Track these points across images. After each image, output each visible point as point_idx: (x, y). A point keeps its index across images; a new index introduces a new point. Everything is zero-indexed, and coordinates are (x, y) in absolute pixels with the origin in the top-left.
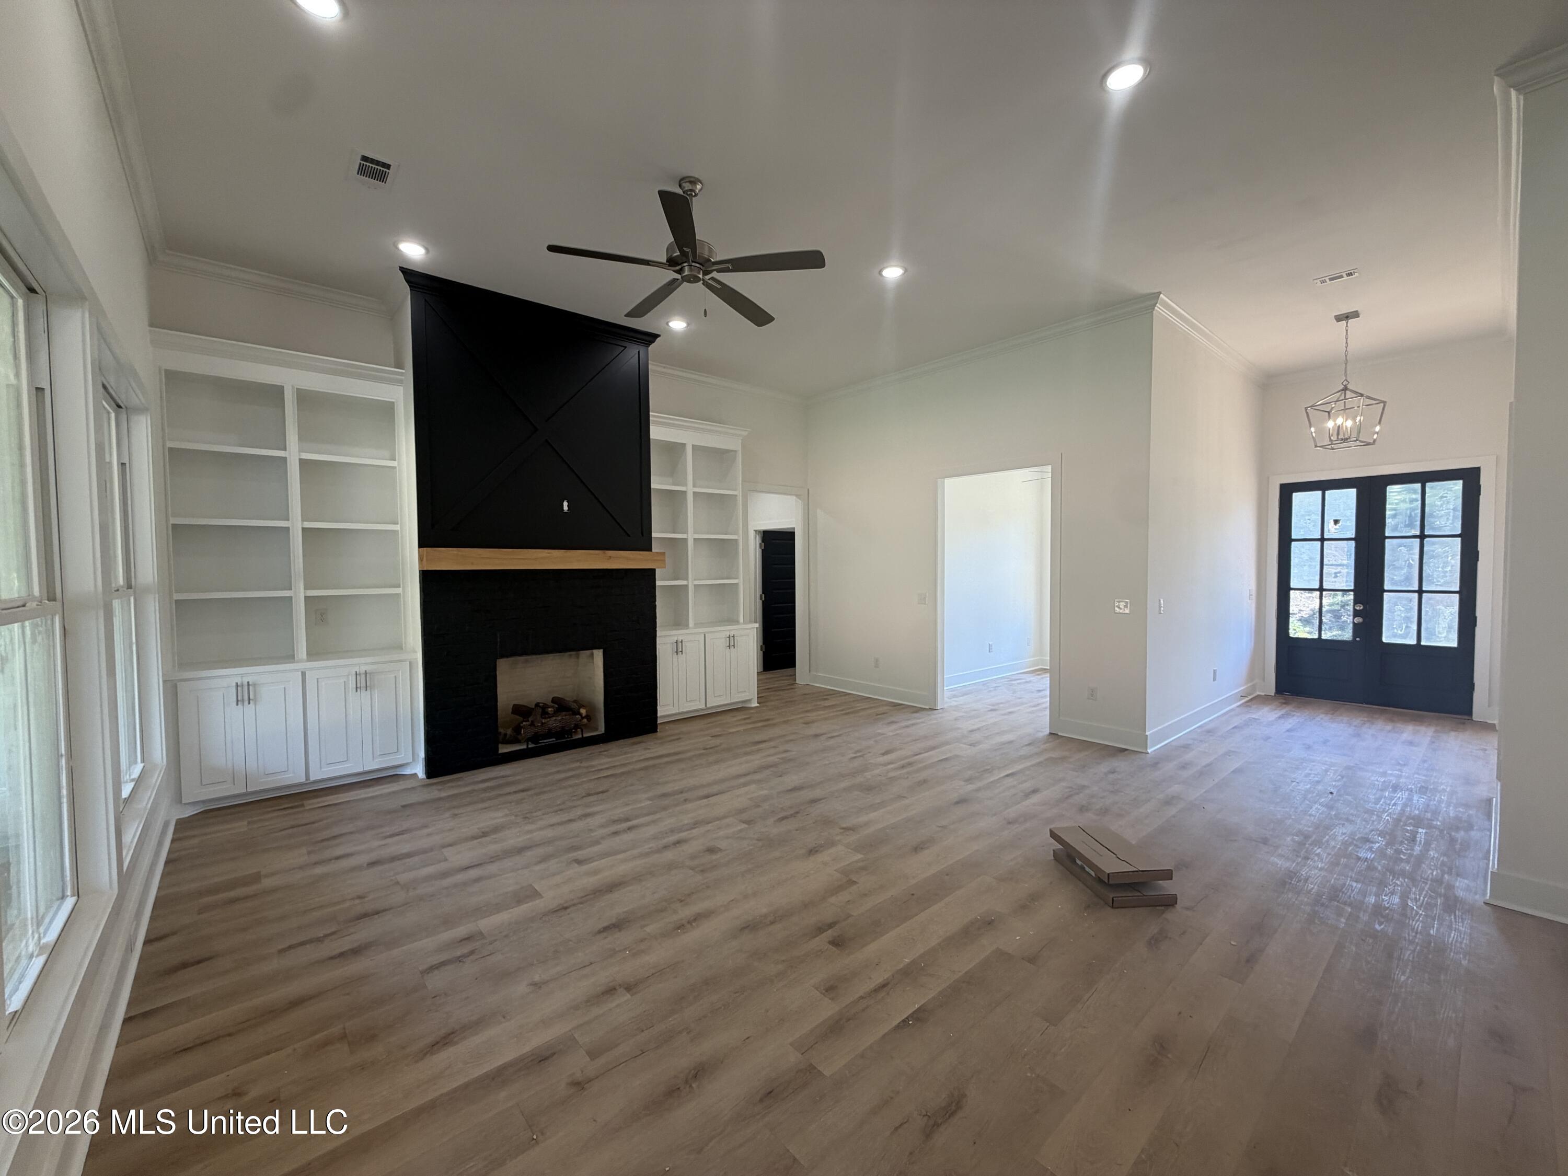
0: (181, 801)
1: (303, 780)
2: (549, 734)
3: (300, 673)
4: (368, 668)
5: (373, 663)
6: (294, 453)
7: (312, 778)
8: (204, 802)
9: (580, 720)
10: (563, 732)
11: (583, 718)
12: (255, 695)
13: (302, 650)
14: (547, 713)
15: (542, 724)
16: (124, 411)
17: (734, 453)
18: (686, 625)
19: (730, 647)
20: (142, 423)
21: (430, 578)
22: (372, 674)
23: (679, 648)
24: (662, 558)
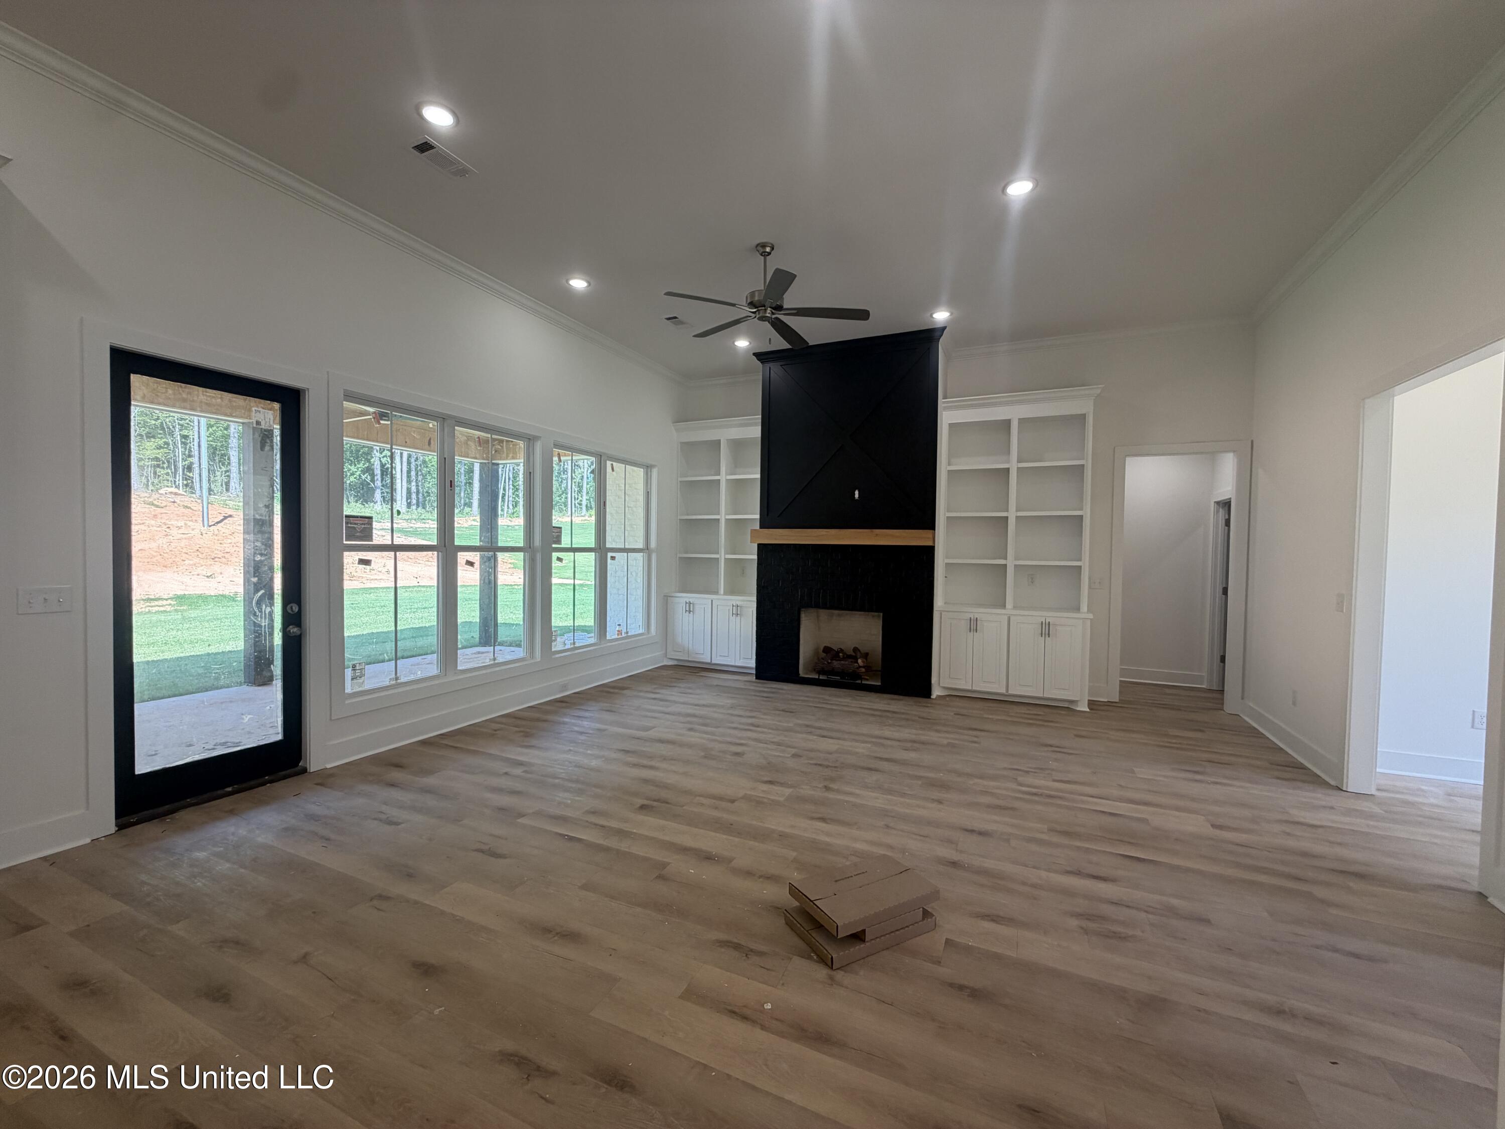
0: (666, 656)
1: (710, 661)
2: (832, 672)
3: (710, 601)
4: (739, 603)
5: (743, 601)
6: (723, 477)
7: (714, 661)
8: (676, 660)
9: (857, 668)
10: (842, 674)
11: (860, 667)
12: (693, 609)
13: (722, 588)
14: (839, 656)
15: (828, 663)
16: (648, 468)
17: (1083, 417)
18: (1004, 606)
19: (1043, 635)
20: (655, 472)
21: (762, 548)
22: (741, 607)
23: (973, 626)
24: (931, 536)
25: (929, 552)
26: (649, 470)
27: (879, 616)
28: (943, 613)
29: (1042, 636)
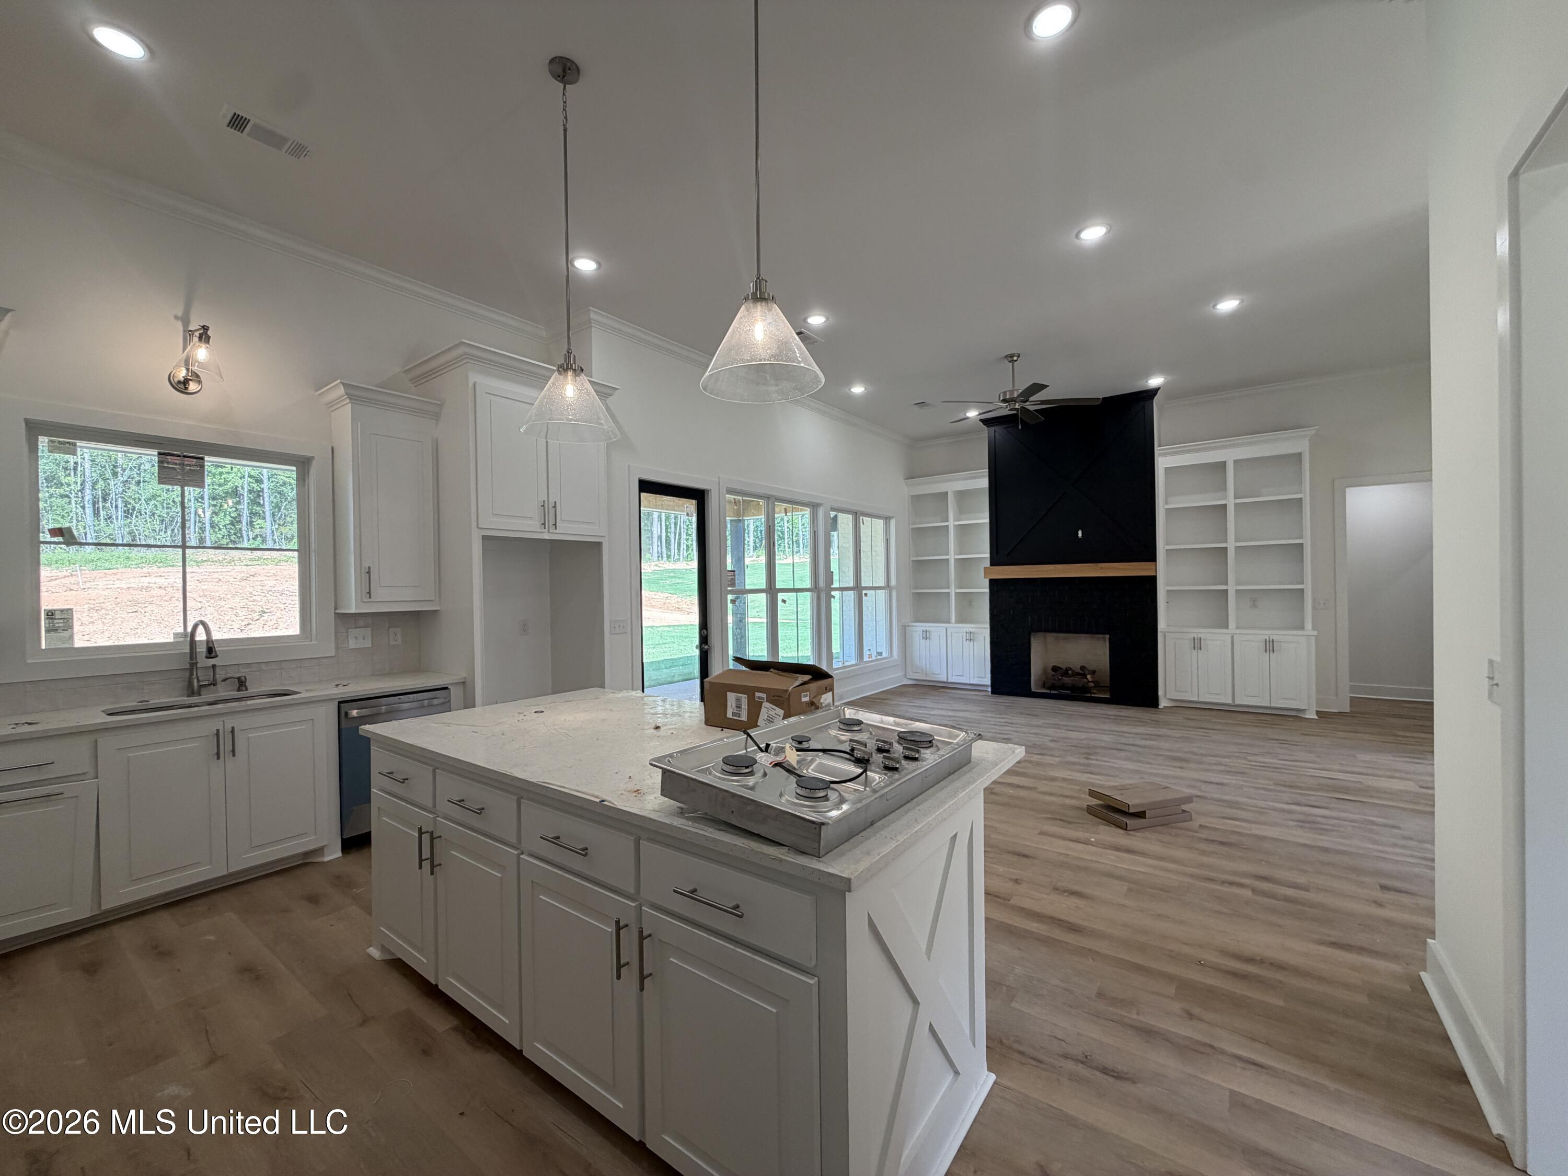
0: (907, 676)
1: (945, 680)
2: (1063, 687)
3: (945, 630)
4: (972, 630)
5: (976, 628)
6: (951, 523)
7: (950, 680)
8: (915, 680)
9: (1087, 683)
10: (1073, 688)
11: (1089, 682)
12: (929, 636)
13: (953, 619)
14: (1068, 674)
15: (1059, 679)
16: (887, 519)
17: (1299, 455)
18: (1227, 627)
19: (1268, 651)
20: (893, 523)
21: (993, 583)
22: (973, 633)
23: (1197, 644)
24: (1154, 567)
25: (1152, 581)
26: (888, 521)
27: (1104, 639)
28: (1167, 634)
29: (1266, 652)
